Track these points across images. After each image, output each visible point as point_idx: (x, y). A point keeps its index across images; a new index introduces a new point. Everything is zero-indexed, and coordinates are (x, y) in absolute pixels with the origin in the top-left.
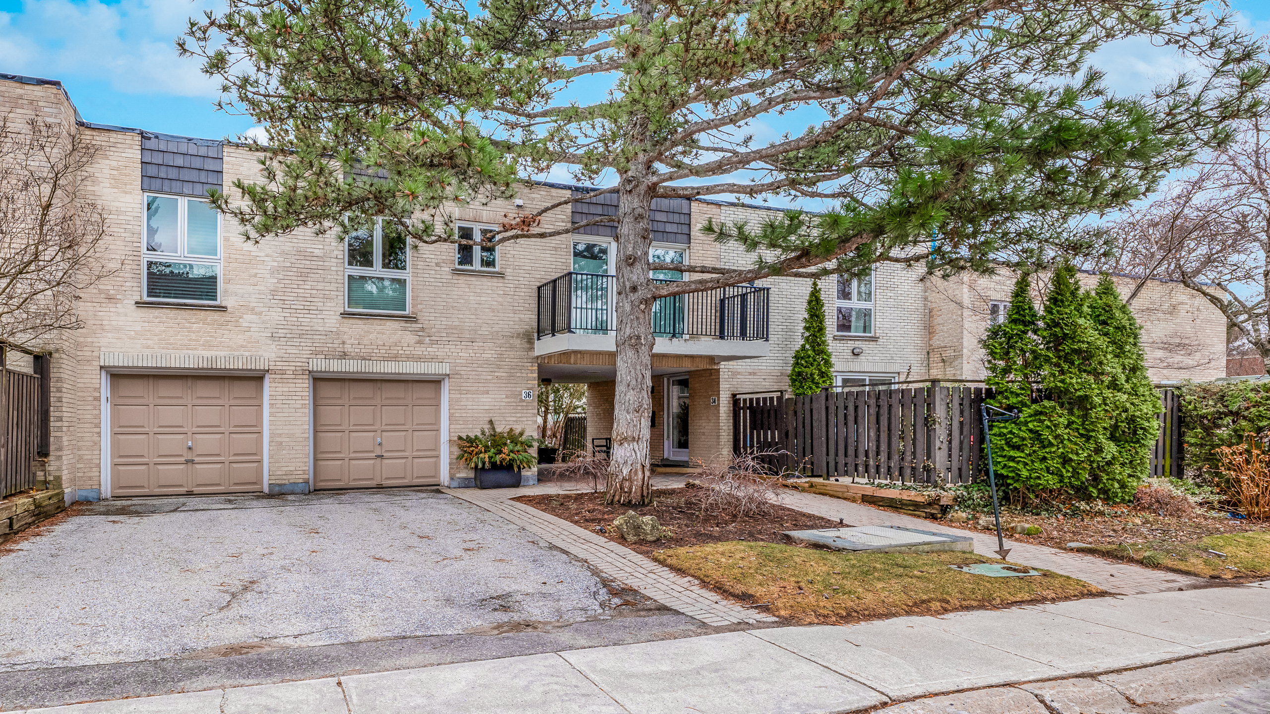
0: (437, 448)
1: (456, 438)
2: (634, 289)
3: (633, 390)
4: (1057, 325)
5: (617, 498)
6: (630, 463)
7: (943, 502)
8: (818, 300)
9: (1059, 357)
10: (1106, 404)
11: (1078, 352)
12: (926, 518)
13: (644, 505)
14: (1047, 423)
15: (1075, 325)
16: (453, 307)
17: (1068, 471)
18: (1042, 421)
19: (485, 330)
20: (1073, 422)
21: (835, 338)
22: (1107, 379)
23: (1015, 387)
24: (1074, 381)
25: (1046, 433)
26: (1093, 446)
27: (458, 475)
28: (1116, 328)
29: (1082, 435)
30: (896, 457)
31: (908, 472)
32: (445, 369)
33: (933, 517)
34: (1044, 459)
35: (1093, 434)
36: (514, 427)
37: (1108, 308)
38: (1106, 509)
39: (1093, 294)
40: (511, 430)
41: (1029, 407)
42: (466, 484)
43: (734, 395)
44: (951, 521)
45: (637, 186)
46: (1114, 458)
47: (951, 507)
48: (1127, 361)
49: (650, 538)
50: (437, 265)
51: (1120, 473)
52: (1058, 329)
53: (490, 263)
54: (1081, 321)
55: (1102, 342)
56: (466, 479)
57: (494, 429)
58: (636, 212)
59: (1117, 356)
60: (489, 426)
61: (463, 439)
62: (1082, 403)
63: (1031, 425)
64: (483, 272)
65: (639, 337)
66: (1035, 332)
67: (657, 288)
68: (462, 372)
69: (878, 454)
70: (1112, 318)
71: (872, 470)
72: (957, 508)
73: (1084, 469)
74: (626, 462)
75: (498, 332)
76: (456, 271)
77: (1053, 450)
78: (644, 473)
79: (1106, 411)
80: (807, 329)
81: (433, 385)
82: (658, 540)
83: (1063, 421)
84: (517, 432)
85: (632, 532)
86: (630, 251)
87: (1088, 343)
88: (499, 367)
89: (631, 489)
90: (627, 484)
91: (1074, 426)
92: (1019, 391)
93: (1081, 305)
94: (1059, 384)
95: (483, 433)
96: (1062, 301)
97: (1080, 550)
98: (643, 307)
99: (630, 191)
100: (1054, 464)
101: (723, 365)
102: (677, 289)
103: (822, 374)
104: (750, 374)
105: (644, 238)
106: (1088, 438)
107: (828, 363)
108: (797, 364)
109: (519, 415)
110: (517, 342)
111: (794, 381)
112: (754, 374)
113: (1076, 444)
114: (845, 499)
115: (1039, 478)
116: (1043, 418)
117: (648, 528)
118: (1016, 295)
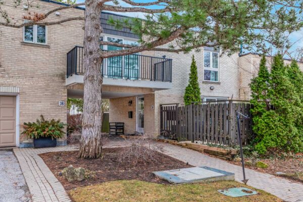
0: (14, 128)
1: (23, 124)
2: (91, 53)
3: (91, 102)
4: (275, 78)
5: (82, 155)
6: (89, 138)
7: (232, 153)
8: (194, 66)
9: (276, 92)
10: (293, 112)
11: (283, 90)
12: (226, 160)
13: (96, 158)
14: (271, 119)
15: (281, 78)
16: (21, 60)
17: (279, 140)
18: (270, 119)
19: (39, 72)
20: (281, 119)
21: (203, 82)
22: (293, 101)
23: (260, 104)
24: (281, 102)
25: (271, 123)
26: (288, 129)
27: (24, 142)
28: (298, 81)
29: (284, 125)
30: (217, 133)
31: (221, 139)
32: (17, 90)
33: (228, 160)
34: (270, 135)
35: (288, 124)
36: (54, 119)
37: (295, 72)
38: (293, 155)
39: (290, 66)
40: (53, 120)
41: (265, 112)
42: (28, 146)
43: (161, 105)
44: (235, 161)
45: (92, 3)
46: (296, 134)
47: (236, 155)
48: (301, 94)
49: (79, 179)
50: (13, 39)
51: (299, 141)
52: (275, 80)
53: (43, 41)
54: (284, 77)
55: (292, 86)
56: (28, 143)
57: (43, 119)
58: (92, 16)
59: (298, 92)
60: (41, 118)
61: (27, 125)
62: (284, 111)
63: (265, 120)
64: (38, 44)
65: (93, 77)
66: (268, 81)
67: (102, 53)
68: (27, 92)
69: (211, 131)
70: (296, 76)
71: (209, 139)
72: (238, 156)
73: (285, 139)
74: (87, 137)
75: (46, 74)
76: (23, 44)
77: (274, 131)
78: (96, 142)
79: (293, 115)
80: (190, 78)
81: (12, 98)
82: (84, 180)
83: (277, 119)
84: (56, 121)
85: (70, 176)
86: (89, 34)
87: (286, 86)
88: (47, 90)
89: (89, 150)
90: (87, 148)
91: (282, 121)
92: (262, 106)
93: (284, 70)
94: (276, 103)
95: (38, 121)
96: (277, 68)
97: (281, 176)
98: (95, 62)
99: (89, 5)
100: (274, 137)
101: (156, 92)
102: (111, 54)
103: (196, 97)
104: (168, 96)
105: (97, 29)
106: (287, 126)
107: (199, 93)
108: (187, 92)
109: (57, 113)
110: (56, 79)
111: (185, 99)
112: (170, 96)
113: (282, 128)
114: (198, 151)
115: (268, 143)
116: (270, 117)
117: (78, 174)
118: (261, 65)
